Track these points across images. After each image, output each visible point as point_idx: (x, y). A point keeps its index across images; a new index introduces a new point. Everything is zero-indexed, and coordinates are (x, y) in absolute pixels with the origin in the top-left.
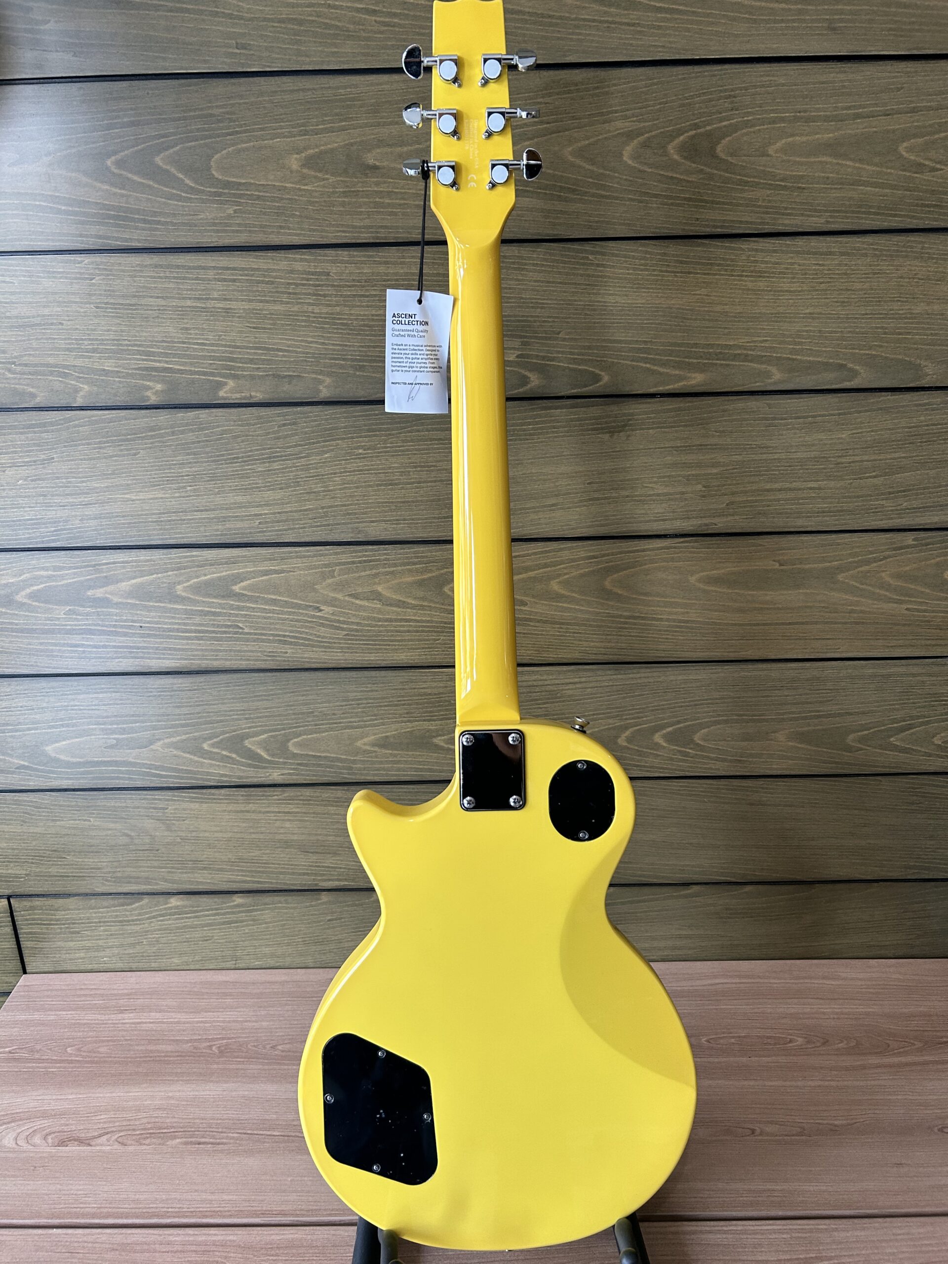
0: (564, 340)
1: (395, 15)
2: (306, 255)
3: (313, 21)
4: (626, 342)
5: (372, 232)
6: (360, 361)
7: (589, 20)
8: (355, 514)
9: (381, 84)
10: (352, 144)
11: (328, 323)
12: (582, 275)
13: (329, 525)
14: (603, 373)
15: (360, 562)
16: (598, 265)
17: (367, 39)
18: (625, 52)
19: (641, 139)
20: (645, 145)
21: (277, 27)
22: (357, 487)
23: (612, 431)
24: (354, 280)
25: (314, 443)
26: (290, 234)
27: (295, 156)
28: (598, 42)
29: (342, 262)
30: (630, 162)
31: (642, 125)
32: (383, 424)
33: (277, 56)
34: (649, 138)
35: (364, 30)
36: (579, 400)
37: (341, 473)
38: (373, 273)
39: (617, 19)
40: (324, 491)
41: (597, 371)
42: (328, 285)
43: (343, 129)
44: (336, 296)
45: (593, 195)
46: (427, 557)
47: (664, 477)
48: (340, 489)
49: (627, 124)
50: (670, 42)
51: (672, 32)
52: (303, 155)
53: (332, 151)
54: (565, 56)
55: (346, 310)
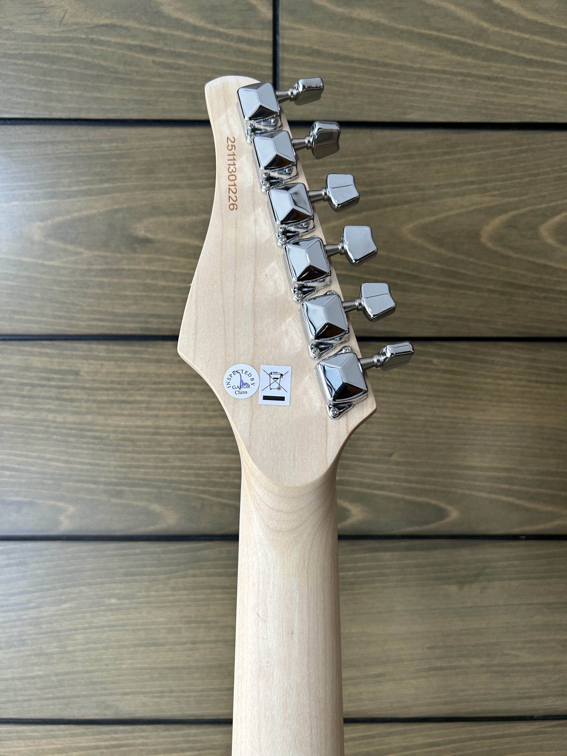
0: (398, 463)
1: (180, 55)
2: (49, 348)
3: (70, 59)
4: (481, 469)
5: (141, 322)
6: (116, 484)
7: (437, 72)
8: (102, 683)
9: (158, 139)
10: (116, 211)
11: (75, 436)
12: (423, 383)
13: (64, 698)
14: (450, 508)
15: (106, 747)
16: (445, 371)
17: (142, 83)
18: (484, 111)
19: (504, 217)
20: (510, 225)
21: (20, 64)
22: (106, 648)
23: (461, 582)
24: (112, 382)
25: (48, 590)
26: (27, 322)
27: (39, 224)
28: (449, 98)
29: (97, 358)
30: (490, 245)
31: (506, 200)
32: (145, 566)
33: (19, 100)
34: (514, 217)
35: (137, 72)
36: (417, 542)
37: (84, 629)
38: (139, 374)
39: (474, 71)
40: (59, 653)
41: (442, 505)
42: (76, 388)
43: (105, 192)
44: (87, 401)
45: (441, 284)
46: (200, 741)
47: (531, 642)
48: (83, 650)
49: (486, 199)
50: (544, 102)
51: (546, 91)
52: (49, 222)
53: (89, 219)
54: (405, 113)
55: (100, 420)
